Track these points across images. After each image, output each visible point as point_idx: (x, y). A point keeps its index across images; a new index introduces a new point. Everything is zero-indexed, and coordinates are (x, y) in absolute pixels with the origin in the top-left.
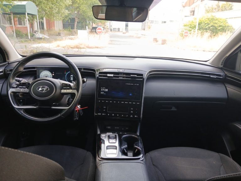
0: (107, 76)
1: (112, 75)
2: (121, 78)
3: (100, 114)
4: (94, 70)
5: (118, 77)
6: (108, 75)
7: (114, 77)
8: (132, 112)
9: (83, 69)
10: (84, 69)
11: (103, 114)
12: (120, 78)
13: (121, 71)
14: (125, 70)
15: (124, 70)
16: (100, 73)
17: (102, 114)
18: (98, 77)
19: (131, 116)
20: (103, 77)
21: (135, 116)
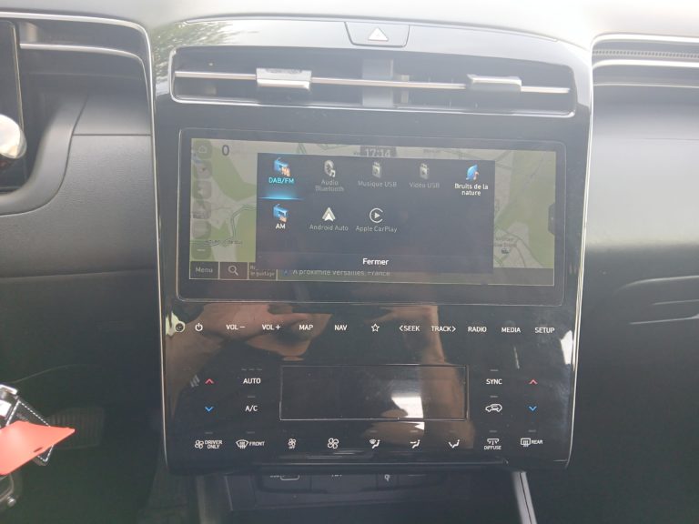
0: (251, 89)
1: (302, 80)
2: (384, 105)
3: (213, 444)
4: (130, 38)
5: (354, 94)
6: (265, 78)
7: (318, 92)
8: (495, 408)
9: (32, 30)
10: (49, 30)
11: (242, 445)
12: (371, 104)
13: (377, 36)
14: (416, 30)
15: (403, 27)
16: (189, 57)
17: (229, 445)
18: (164, 101)
19: (493, 444)
20: (219, 95)
21: (525, 443)
